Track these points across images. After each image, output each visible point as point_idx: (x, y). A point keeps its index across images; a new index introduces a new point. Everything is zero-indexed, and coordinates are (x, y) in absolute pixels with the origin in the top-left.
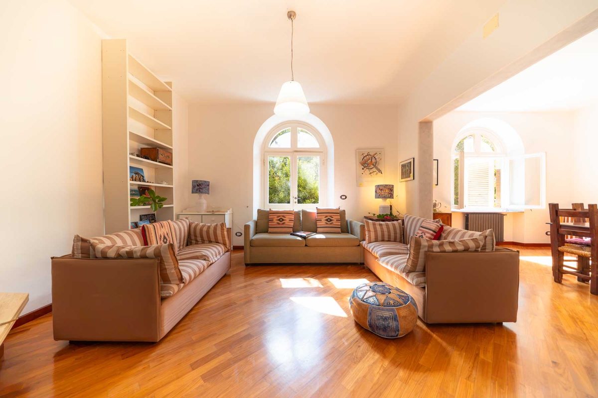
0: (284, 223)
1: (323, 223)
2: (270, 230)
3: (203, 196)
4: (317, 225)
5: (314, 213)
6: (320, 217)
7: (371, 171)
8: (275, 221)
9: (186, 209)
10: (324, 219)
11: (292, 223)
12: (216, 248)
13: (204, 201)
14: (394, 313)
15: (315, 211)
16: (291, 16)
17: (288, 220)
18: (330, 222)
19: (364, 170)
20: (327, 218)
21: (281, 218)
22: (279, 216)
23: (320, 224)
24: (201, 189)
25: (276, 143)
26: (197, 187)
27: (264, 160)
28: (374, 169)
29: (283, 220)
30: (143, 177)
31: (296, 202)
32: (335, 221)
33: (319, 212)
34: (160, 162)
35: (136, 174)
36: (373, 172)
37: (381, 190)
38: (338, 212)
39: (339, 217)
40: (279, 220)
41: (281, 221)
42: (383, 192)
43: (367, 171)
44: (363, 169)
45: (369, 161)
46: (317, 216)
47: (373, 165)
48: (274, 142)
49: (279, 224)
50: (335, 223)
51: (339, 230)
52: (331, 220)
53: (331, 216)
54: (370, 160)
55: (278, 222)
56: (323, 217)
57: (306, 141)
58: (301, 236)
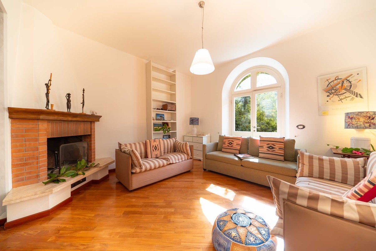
0: (233, 146)
1: (265, 149)
2: (223, 150)
3: (195, 126)
4: (259, 151)
5: (258, 140)
6: (262, 144)
7: (342, 97)
8: (227, 144)
9: (189, 133)
10: (265, 146)
11: (239, 146)
12: (181, 156)
13: (195, 129)
14: (228, 245)
15: (259, 139)
16: (201, 5)
17: (235, 144)
18: (272, 150)
19: (329, 98)
20: (269, 145)
21: (231, 142)
22: (229, 141)
23: (262, 150)
24: (193, 122)
25: (240, 87)
26: (191, 121)
27: (231, 101)
28: (348, 94)
29: (232, 144)
30: (164, 118)
31: (254, 131)
32: (278, 148)
33: (262, 140)
34: (168, 110)
35: (160, 117)
36: (346, 97)
37: (352, 118)
38: (282, 141)
39: (283, 146)
40: (229, 143)
41: (230, 145)
42: (354, 120)
43: (336, 98)
44: (328, 96)
45: (338, 87)
46: (260, 143)
47: (345, 89)
48: (239, 87)
49: (229, 146)
50: (277, 151)
51: (282, 158)
52: (273, 148)
53: (273, 145)
54: (340, 85)
55: (228, 144)
56: (265, 144)
57: (264, 80)
58: (239, 158)
